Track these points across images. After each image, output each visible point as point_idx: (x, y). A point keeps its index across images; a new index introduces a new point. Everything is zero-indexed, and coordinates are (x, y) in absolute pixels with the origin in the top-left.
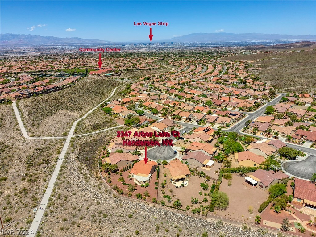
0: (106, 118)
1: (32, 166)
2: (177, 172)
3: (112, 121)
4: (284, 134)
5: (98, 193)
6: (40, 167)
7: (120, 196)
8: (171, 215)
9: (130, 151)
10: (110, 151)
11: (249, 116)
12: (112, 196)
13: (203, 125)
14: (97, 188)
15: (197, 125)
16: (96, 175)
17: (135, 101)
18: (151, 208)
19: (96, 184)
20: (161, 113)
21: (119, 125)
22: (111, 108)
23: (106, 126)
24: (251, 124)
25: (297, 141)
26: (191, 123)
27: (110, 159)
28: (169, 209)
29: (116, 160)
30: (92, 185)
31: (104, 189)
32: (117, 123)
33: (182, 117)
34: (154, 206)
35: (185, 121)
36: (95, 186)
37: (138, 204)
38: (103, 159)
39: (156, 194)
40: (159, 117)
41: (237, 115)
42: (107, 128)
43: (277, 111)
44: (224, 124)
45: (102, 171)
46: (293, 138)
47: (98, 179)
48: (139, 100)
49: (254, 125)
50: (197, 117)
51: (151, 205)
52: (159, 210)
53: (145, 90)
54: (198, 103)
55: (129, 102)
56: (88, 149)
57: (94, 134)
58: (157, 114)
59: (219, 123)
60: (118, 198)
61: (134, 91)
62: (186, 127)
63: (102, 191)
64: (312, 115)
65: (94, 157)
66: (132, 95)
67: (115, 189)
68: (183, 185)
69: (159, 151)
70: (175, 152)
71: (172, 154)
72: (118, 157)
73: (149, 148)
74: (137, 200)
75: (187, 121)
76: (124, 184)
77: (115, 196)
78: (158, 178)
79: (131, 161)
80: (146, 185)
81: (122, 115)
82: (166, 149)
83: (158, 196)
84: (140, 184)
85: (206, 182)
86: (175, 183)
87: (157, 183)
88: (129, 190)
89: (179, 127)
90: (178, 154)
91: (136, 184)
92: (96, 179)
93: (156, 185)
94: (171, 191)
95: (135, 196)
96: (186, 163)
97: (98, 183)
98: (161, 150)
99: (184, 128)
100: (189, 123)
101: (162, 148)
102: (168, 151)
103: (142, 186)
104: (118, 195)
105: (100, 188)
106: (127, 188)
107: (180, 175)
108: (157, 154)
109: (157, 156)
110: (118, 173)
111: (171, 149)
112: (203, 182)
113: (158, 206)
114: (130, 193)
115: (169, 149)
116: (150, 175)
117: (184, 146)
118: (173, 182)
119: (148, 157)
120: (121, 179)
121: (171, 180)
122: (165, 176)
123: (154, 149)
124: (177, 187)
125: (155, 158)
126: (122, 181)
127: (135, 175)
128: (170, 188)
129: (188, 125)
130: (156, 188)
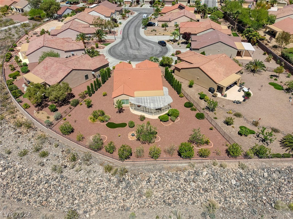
2: (217, 71)
5: (48, 170)
7: (127, 164)
9: (73, 53)
12: (101, 170)
14: (35, 157)
15: (152, 8)
16: (12, 121)
18: (241, 175)
19: (25, 145)
20: (84, 1)
26: (141, 6)
27: (37, 75)
28: (287, 164)
29: (57, 73)
30: (15, 153)
31: (60, 154)
32: (12, 20)
35: (130, 6)
36: (24, 153)
37: (197, 174)
38: (15, 78)
39: (215, 130)
44: (190, 2)
45: (27, 107)
47: (23, 129)
51: (232, 165)
52: (266, 175)
59: (185, 1)
60: (124, 172)
62: (139, 12)
63: (56, 163)
67: (97, 146)
68: (247, 95)
69: (131, 46)
70: (162, 44)
71: (159, 48)
72: (58, 64)
73: (106, 45)
74: (183, 164)
75: (133, 5)
76: (112, 125)
77: (108, 169)
78: (179, 92)
79: (95, 71)
80: (173, 115)
81: (16, 9)
82: (140, 42)
83: (224, 135)
84: (156, 117)
85: (276, 80)
86: (225, 96)
87: (189, 105)
88: (138, 139)
89: (130, 13)
90: (168, 45)
91: (143, 118)
92: (18, 131)
93: (192, 110)
94: (238, 115)
95: (169, 152)
96: (203, 53)
97: (29, 140)
98: (133, 45)
99: (136, 13)
100: (138, 7)
101: (132, 42)
102: (145, 44)
103: (163, 119)
104: (118, 164)
105: (44, 155)
106: (130, 134)
107: (227, 75)
108: (131, 51)
109: (135, 55)
110: (77, 103)
111: (148, 41)
112: (272, 80)
113: (254, 163)
114: (147, 148)
115: (144, 42)
116: (166, 90)
117: (166, 33)
118: (219, 95)
119: (118, 58)
120: (99, 116)
121: (211, 90)
122: (190, 86)
123: (117, 44)
124: (238, 103)
125: (135, 58)
126: (103, 121)
127: (130, 98)
128: (227, 107)
129: (139, 10)
130: (200, 116)
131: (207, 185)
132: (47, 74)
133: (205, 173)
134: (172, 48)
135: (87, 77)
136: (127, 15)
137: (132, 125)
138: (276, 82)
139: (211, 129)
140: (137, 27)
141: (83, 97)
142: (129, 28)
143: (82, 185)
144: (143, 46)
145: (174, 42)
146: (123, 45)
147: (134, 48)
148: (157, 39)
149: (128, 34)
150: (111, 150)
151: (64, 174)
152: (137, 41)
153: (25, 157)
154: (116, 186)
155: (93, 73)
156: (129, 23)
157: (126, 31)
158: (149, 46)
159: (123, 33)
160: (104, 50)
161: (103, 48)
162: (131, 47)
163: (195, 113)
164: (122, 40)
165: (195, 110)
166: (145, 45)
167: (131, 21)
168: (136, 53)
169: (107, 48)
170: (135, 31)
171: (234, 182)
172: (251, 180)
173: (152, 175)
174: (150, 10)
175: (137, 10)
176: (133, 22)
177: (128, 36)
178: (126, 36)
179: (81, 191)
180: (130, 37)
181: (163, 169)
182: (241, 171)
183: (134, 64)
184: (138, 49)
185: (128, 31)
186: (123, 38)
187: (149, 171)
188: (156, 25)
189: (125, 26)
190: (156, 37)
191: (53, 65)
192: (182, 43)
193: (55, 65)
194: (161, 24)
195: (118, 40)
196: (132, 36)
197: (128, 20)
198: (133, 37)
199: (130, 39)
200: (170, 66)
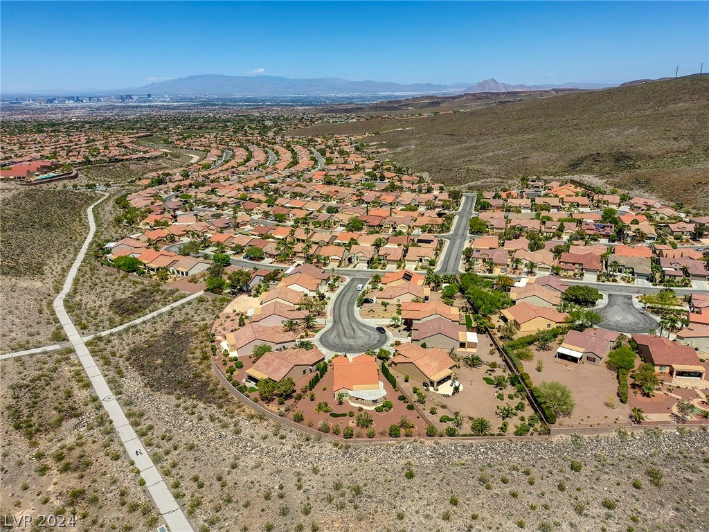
0: (135, 283)
1: (38, 431)
2: (430, 366)
3: (161, 288)
4: (544, 264)
5: (289, 447)
6: (63, 428)
7: (350, 442)
8: (482, 450)
9: (283, 345)
10: (233, 354)
11: (449, 241)
12: (330, 446)
13: (381, 269)
14: (275, 439)
15: (369, 270)
16: (242, 413)
17: (179, 236)
18: (434, 448)
19: (263, 432)
20: (271, 256)
21: (189, 295)
22: (131, 256)
23: (154, 300)
24: (475, 254)
25: (571, 273)
26: (354, 267)
27: (259, 371)
28: (470, 441)
29: (280, 368)
30: (257, 437)
31: (295, 437)
32: (178, 290)
33: (328, 257)
34: (436, 443)
35: (338, 266)
36: (265, 437)
37: (402, 448)
38: (232, 373)
39: (421, 418)
40: (272, 265)
41: (433, 241)
42: (164, 305)
43: (490, 227)
44: (423, 261)
45: (256, 401)
46: (563, 269)
47: (256, 420)
48: (187, 232)
49: (482, 256)
50: (362, 254)
51: (429, 442)
52: (453, 448)
53: (178, 209)
54: (329, 227)
55: (165, 239)
56: (159, 361)
57: (140, 324)
58: (263, 259)
59: (415, 261)
60: (348, 446)
61: (153, 211)
62: (352, 277)
63: (293, 443)
64: (553, 227)
65: (197, 376)
66: (156, 221)
67: (325, 430)
68: (456, 389)
69: (345, 333)
70: (381, 330)
71: (377, 335)
72: (280, 360)
73: (316, 332)
74: (393, 441)
75: (343, 265)
76: (334, 415)
77: (336, 445)
78: (394, 387)
79: (312, 365)
80: (387, 406)
81: (178, 272)
82: (355, 327)
83: (427, 421)
84: (372, 408)
85: (490, 374)
86: (437, 390)
87: (402, 398)
88: (358, 425)
89: (340, 280)
90: (388, 332)
91: (361, 409)
92: (252, 421)
93: (404, 402)
94: (444, 407)
95: (382, 434)
96: (424, 346)
97: (266, 428)
98: (347, 331)
99: (348, 279)
100: (350, 268)
101: (345, 328)
102: (362, 330)
103: (378, 410)
104: (342, 442)
105: (282, 437)
106: (350, 422)
107: (439, 370)
108: (345, 340)
109: (351, 345)
110: (299, 398)
111: (365, 326)
112: (487, 376)
113: (445, 441)
114: (365, 431)
115: (360, 327)
116: (381, 384)
117: (386, 314)
118: (431, 389)
119: (332, 350)
120: (322, 407)
121: (425, 384)
122: (406, 381)
123: (328, 331)
124: (447, 396)
125: (351, 349)
126: (326, 411)
127: (349, 392)
128: (436, 401)
129: (352, 273)
130: (411, 408)
131: (408, 455)
132: (270, 370)
133: (407, 447)
134: (392, 336)
135: (305, 372)
136: (336, 285)
137: (351, 415)
138: (490, 377)
139: (418, 417)
140: (350, 304)
141: (305, 392)
142: (340, 305)
143: (317, 455)
144: (359, 333)
145: (395, 328)
146: (335, 331)
147: (349, 335)
148: (375, 322)
149: (339, 315)
150: (336, 433)
151: (302, 449)
152: (351, 325)
153: (267, 440)
154: (342, 456)
155: (311, 367)
156: (340, 297)
157: (337, 310)
158: (365, 333)
159: (334, 314)
160: (315, 339)
161: (314, 336)
162: (345, 335)
163: (407, 405)
164: (334, 325)
165: (407, 402)
166: (361, 332)
167: (342, 294)
168: (351, 342)
169: (318, 335)
170: (348, 310)
171: (428, 453)
172: (441, 451)
173: (369, 449)
174: (366, 273)
175: (348, 272)
176: (344, 295)
177: (340, 319)
178: (337, 320)
179: (317, 459)
180: (343, 320)
181: (377, 444)
182: (435, 445)
183: (351, 357)
184: (353, 338)
185: (339, 311)
186: (335, 322)
187: (367, 446)
188: (374, 302)
189: (336, 302)
190: (374, 320)
191: (274, 360)
192: (404, 330)
193: (276, 360)
194: (380, 301)
195: (330, 325)
196: (345, 319)
197: (338, 291)
198: (347, 320)
199: (343, 323)
200: (388, 359)
